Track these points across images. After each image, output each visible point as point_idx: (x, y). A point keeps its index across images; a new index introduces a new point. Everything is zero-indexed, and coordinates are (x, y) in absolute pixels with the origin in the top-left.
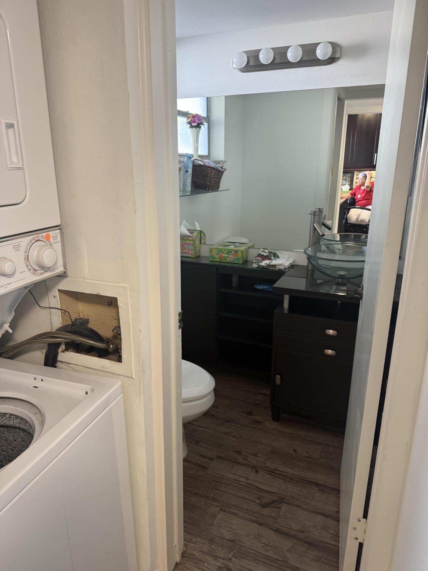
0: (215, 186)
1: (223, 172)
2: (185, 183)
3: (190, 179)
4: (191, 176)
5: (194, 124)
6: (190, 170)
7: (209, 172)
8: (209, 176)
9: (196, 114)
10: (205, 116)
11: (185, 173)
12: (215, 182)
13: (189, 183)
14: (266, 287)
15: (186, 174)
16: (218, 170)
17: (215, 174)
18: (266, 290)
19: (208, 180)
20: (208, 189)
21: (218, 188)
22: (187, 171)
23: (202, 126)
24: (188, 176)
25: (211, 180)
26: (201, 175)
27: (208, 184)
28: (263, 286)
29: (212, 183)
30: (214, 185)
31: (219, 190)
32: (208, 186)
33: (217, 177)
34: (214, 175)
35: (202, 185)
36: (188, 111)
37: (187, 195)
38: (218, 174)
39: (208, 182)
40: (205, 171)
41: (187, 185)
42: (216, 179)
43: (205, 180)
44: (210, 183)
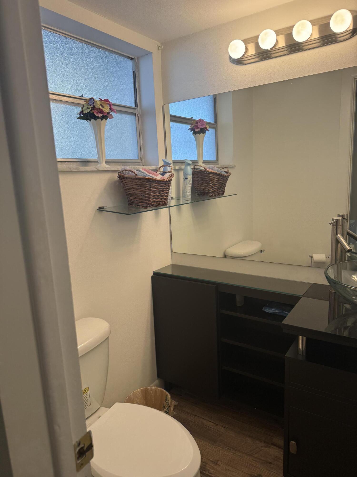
0: (219, 192)
1: (228, 177)
2: (184, 190)
3: (189, 186)
4: (191, 182)
5: (197, 130)
6: (190, 177)
7: (211, 177)
8: (211, 182)
9: (200, 119)
10: (212, 121)
11: (184, 181)
12: (218, 188)
13: (189, 190)
14: (277, 311)
15: (186, 181)
16: (220, 175)
17: (217, 179)
18: (278, 314)
19: (211, 186)
20: (211, 195)
21: (223, 194)
22: (186, 178)
23: (207, 131)
24: (188, 183)
25: (213, 186)
26: (202, 181)
27: (210, 190)
28: (273, 309)
29: (216, 189)
30: (218, 190)
31: (224, 195)
32: (210, 192)
33: (220, 182)
34: (217, 181)
35: (204, 191)
36: (192, 118)
37: (187, 203)
38: (222, 179)
39: (210, 188)
40: (206, 177)
41: (186, 192)
42: (220, 184)
43: (207, 186)
44: (213, 189)
